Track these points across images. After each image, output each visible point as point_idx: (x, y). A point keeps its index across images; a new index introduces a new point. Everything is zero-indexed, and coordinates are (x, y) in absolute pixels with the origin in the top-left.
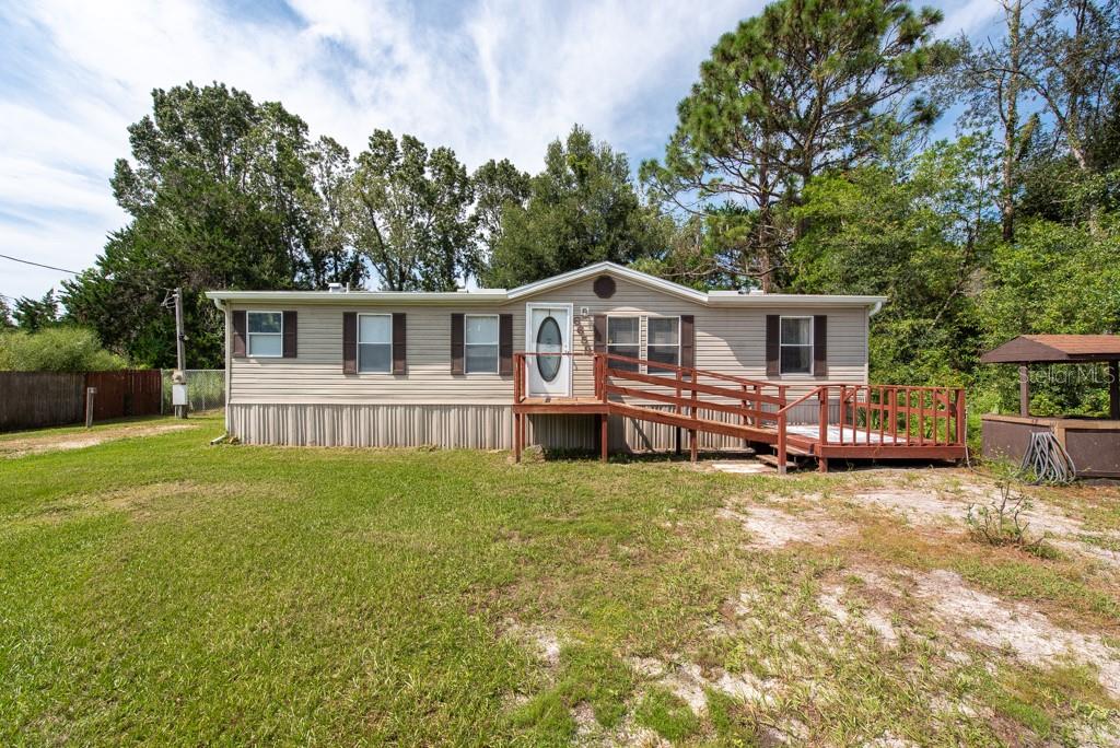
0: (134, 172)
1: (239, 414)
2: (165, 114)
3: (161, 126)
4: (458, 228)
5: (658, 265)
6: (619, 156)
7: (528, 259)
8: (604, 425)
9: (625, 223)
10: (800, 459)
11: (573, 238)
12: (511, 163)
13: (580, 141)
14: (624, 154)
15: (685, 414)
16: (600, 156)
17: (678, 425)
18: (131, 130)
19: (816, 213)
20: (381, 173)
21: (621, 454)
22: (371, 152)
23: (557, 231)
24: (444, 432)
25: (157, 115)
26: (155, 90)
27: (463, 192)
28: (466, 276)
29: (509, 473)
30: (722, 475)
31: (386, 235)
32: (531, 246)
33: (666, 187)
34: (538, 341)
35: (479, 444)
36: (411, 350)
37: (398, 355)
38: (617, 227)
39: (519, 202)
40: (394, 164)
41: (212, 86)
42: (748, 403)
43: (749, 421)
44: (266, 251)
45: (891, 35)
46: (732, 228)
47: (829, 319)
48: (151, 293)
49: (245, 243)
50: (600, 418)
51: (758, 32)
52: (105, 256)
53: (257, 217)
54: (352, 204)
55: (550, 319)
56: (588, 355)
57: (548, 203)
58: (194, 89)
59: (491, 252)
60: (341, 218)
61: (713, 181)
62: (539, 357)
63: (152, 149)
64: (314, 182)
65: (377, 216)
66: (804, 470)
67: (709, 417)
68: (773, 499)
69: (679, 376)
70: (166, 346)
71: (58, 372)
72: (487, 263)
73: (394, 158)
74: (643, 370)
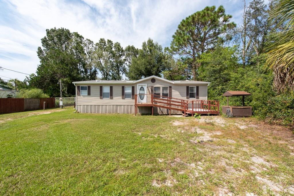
0: (42, 50)
1: (79, 107)
2: (50, 36)
3: (48, 38)
4: (121, 62)
5: (169, 72)
7: (138, 71)
9: (161, 62)
10: (189, 114)
11: (148, 65)
12: (134, 46)
13: (150, 42)
14: (161, 45)
15: (169, 106)
16: (155, 45)
17: (168, 108)
18: (42, 40)
19: (203, 61)
20: (102, 49)
21: (156, 114)
22: (99, 43)
23: (145, 64)
25: (47, 36)
26: (47, 29)
27: (122, 53)
28: (123, 74)
29: (134, 117)
30: (175, 118)
31: (103, 64)
32: (139, 67)
33: (171, 53)
34: (140, 90)
35: (128, 113)
36: (114, 94)
37: (111, 95)
38: (159, 63)
39: (136, 56)
40: (105, 47)
41: (61, 28)
42: (183, 104)
43: (183, 108)
44: (75, 69)
45: (221, 20)
46: (185, 64)
47: (199, 87)
48: (49, 79)
49: (70, 67)
50: (152, 107)
51: (190, 20)
52: (38, 71)
53: (73, 60)
54: (95, 57)
55: (142, 87)
56: (150, 94)
57: (143, 57)
58: (56, 29)
59: (129, 68)
60: (92, 60)
61: (182, 52)
62: (140, 95)
63: (47, 44)
64: (85, 51)
65: (101, 59)
66: (189, 116)
67: (172, 107)
68: (180, 120)
69: (168, 99)
70: (52, 92)
71: (35, 98)
72: (128, 71)
73: (105, 45)
74: (161, 98)
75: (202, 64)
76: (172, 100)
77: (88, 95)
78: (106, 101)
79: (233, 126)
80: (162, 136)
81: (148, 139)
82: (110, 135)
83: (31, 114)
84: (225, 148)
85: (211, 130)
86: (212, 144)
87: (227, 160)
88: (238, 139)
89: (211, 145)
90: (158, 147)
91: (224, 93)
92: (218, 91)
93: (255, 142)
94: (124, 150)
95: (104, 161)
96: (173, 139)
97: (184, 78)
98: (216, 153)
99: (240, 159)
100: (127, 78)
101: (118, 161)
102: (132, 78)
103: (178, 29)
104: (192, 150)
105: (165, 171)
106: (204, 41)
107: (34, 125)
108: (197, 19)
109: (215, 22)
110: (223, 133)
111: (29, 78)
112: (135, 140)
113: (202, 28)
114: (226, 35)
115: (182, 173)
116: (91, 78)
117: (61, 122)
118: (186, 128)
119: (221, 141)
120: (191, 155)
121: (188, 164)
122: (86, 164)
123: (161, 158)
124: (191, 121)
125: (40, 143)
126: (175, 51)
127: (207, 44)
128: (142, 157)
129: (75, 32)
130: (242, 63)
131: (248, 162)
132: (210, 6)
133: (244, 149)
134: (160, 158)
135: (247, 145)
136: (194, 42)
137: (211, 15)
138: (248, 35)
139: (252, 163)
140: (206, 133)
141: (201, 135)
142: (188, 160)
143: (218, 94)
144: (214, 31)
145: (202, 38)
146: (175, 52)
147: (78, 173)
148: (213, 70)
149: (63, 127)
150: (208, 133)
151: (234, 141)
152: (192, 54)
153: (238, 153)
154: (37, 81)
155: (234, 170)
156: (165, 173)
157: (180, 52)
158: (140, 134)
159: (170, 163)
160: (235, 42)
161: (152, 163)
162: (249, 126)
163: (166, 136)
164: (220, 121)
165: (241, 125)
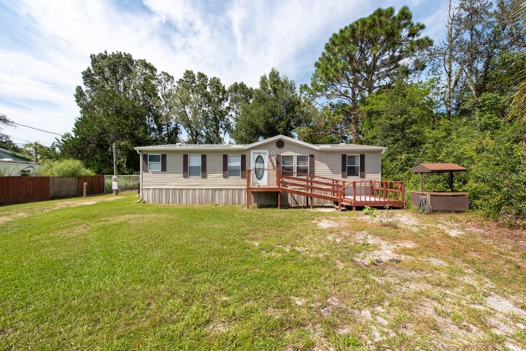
0: (84, 91)
1: (145, 192)
2: (97, 66)
3: (94, 71)
4: (221, 112)
5: (307, 129)
6: (291, 82)
7: (252, 127)
8: (279, 195)
9: (294, 111)
10: (347, 207)
11: (271, 117)
12: (244, 84)
13: (274, 75)
14: (293, 81)
15: (309, 191)
16: (283, 81)
17: (307, 195)
18: (83, 73)
19: (371, 109)
20: (189, 89)
21: (286, 206)
22: (184, 79)
23: (264, 115)
24: (220, 199)
25: (93, 66)
26: (91, 55)
27: (223, 97)
28: (225, 133)
29: (245, 212)
31: (190, 116)
32: (253, 121)
33: (311, 96)
34: (256, 162)
35: (234, 203)
36: (208, 168)
37: (203, 170)
38: (290, 113)
39: (248, 101)
40: (194, 85)
41: (116, 53)
42: (335, 188)
43: (335, 194)
44: (140, 124)
45: (405, 33)
46: (338, 115)
47: (365, 156)
48: (94, 143)
49: (132, 121)
50: (278, 193)
51: (347, 34)
52: (75, 128)
53: (136, 110)
54: (176, 103)
55: (260, 156)
56: (274, 169)
57: (260, 102)
58: (108, 54)
59: (236, 123)
60: (170, 108)
61: (333, 92)
62: (256, 170)
63: (91, 81)
64: (159, 93)
65: (186, 107)
66: (348, 210)
67: (316, 192)
68: (332, 218)
69: (307, 177)
70: (101, 165)
71: (69, 177)
72: (234, 128)
73: (194, 82)
74: (295, 176)
75: (370, 114)
76: (316, 179)
77: (162, 171)
78: (195, 181)
79: (436, 229)
80: (299, 250)
81: (273, 255)
82: (200, 245)
83: (60, 204)
84: (427, 275)
85: (393, 239)
86: (400, 268)
87: (436, 304)
88: (450, 257)
89: (397, 269)
90: (292, 272)
91: (411, 167)
92: (399, 164)
93: (485, 263)
94: (227, 278)
95: (186, 300)
96: (321, 255)
97: (335, 140)
98: (411, 287)
99: (463, 302)
100: (233, 141)
101: (215, 302)
102: (242, 141)
103: (325, 51)
104: (361, 280)
105: (310, 326)
106: (373, 73)
107: (63, 224)
108: (361, 31)
109: (394, 36)
110: (417, 245)
111: (61, 141)
112: (247, 258)
113: (368, 49)
114: (415, 61)
115: (345, 331)
116: (168, 140)
117: (114, 221)
118: (343, 233)
119: (417, 262)
120: (360, 291)
121: (357, 312)
122: (151, 307)
123: (300, 296)
124: (353, 221)
125: (69, 260)
126: (320, 90)
127: (379, 79)
128: (262, 293)
129: (140, 59)
130: (445, 112)
131: (481, 308)
132: (385, 7)
133: (467, 280)
134: (297, 297)
135: (470, 271)
136: (354, 75)
137: (387, 25)
138: (457, 60)
139: (491, 311)
140: (384, 244)
141: (376, 247)
142: (356, 303)
143: (400, 170)
144: (391, 53)
145: (369, 67)
146: (320, 94)
147: (133, 328)
148: (391, 125)
149: (115, 230)
150: (388, 245)
151: (442, 262)
152: (350, 95)
153: (455, 287)
154: (74, 147)
155: (454, 326)
156: (310, 332)
157: (329, 93)
158: (257, 244)
159: (319, 308)
160: (431, 73)
161: (283, 308)
162: (467, 230)
163: (306, 248)
164: (408, 220)
165: (451, 228)
